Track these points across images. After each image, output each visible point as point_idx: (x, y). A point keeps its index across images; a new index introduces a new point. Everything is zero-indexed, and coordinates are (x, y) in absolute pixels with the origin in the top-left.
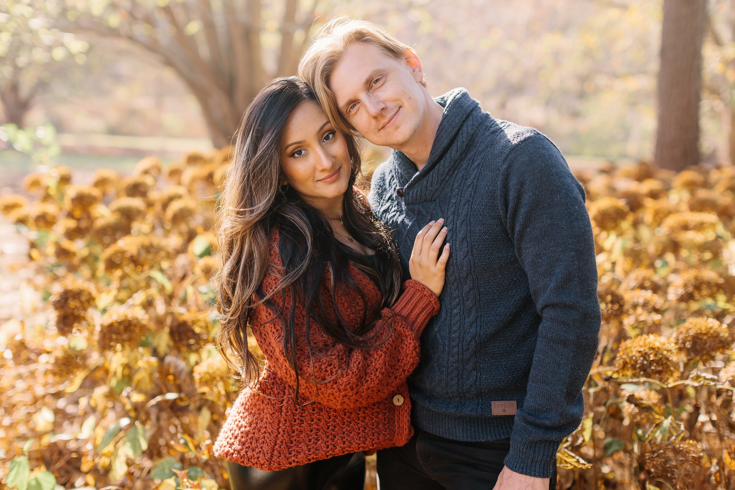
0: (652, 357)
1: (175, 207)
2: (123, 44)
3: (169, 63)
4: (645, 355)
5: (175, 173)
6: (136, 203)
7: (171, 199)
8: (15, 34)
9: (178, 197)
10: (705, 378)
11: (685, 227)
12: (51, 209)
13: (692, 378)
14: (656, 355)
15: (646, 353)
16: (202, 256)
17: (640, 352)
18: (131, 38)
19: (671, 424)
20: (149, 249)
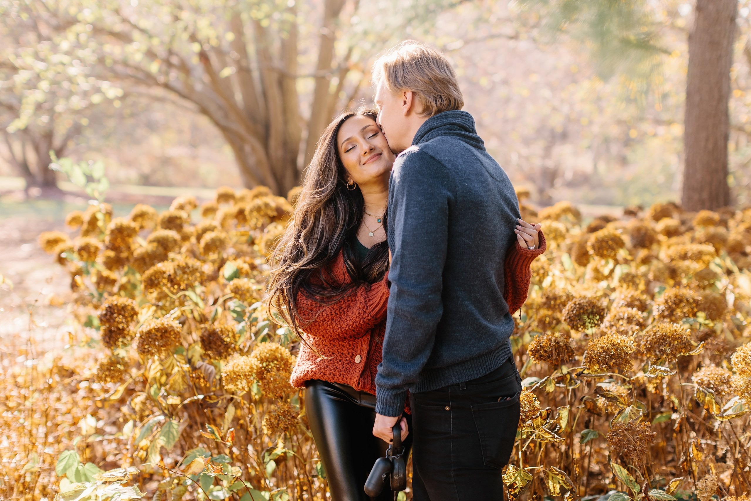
0: (613, 352)
1: (208, 237)
2: (159, 92)
3: (204, 111)
4: (606, 351)
5: (209, 211)
6: (172, 234)
7: (205, 230)
8: (54, 83)
9: (212, 229)
10: (661, 371)
11: (684, 257)
12: (93, 241)
13: (650, 371)
14: (616, 350)
15: (608, 349)
16: (230, 279)
17: (602, 347)
18: (167, 86)
19: (631, 411)
20: (184, 269)
